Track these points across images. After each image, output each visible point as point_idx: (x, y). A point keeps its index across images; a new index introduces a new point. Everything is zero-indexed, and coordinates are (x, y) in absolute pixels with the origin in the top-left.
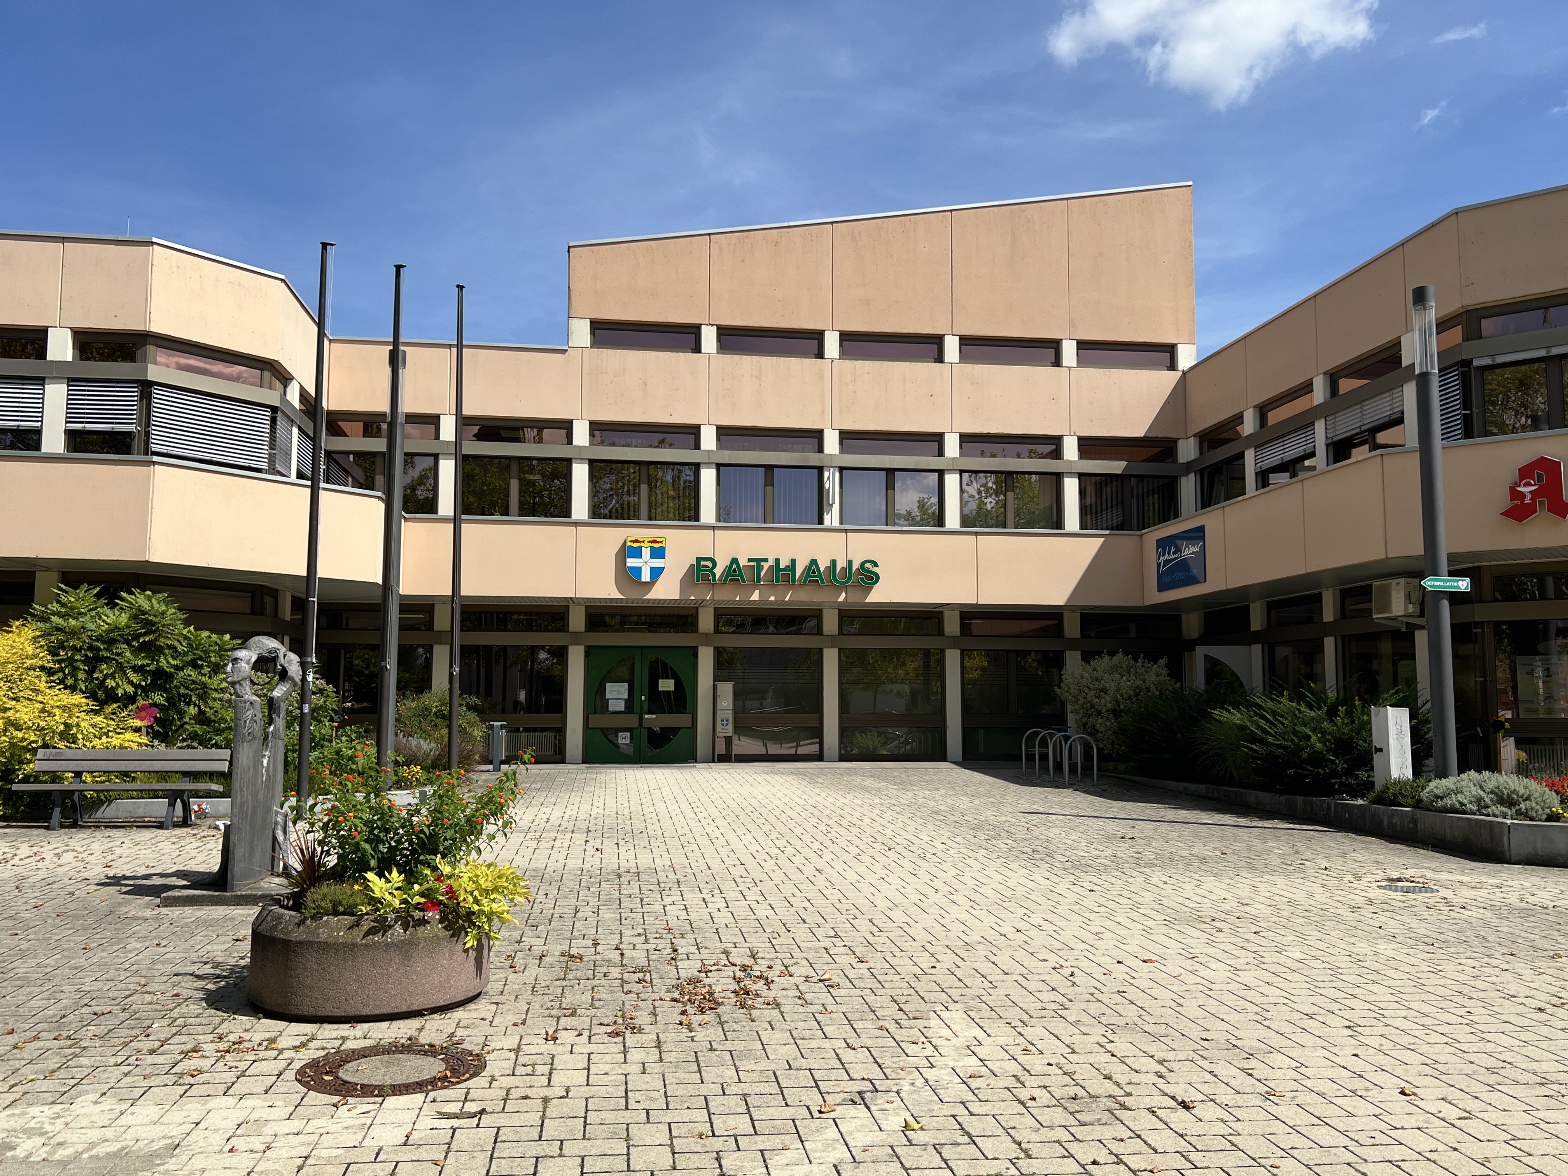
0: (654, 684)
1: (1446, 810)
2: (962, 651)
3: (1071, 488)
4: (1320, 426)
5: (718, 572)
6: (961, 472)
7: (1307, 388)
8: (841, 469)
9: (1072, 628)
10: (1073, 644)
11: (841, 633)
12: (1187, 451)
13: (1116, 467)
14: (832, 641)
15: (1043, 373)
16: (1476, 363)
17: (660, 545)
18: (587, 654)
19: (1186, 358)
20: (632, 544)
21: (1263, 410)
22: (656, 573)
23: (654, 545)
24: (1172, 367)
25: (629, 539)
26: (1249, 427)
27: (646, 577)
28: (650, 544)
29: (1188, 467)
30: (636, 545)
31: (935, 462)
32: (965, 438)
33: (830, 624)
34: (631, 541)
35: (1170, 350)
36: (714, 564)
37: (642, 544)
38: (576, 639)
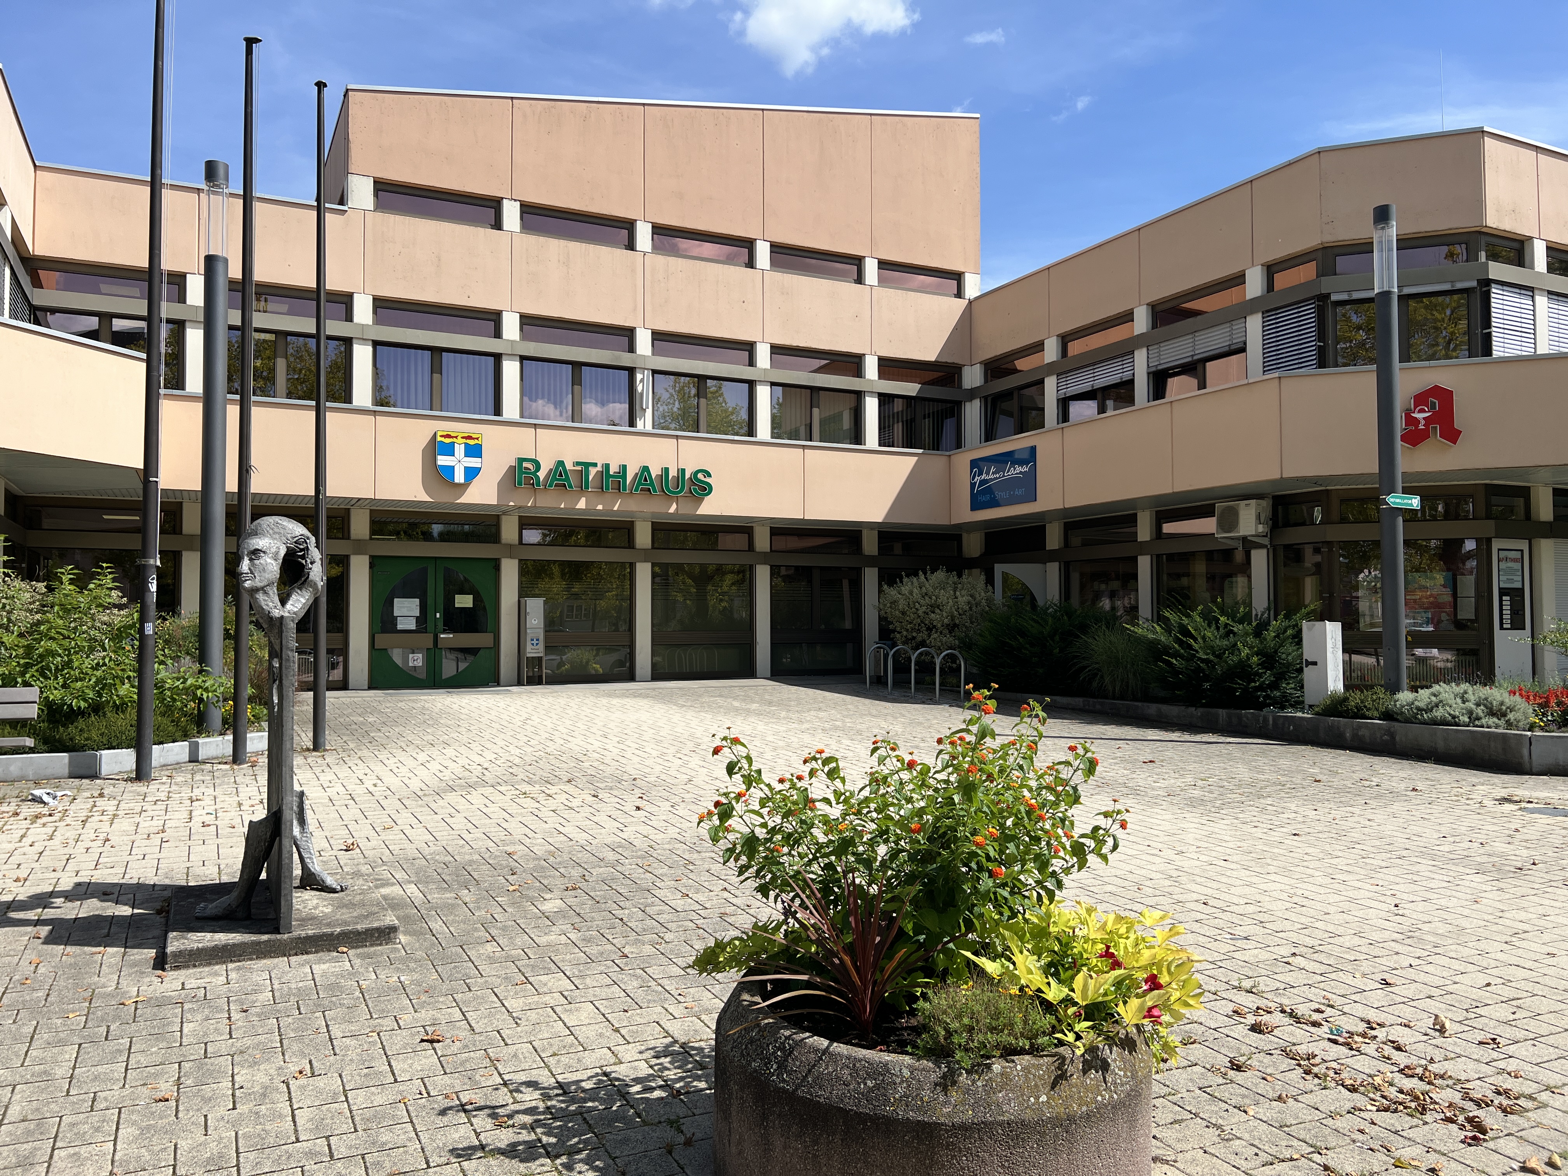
0: (450, 601)
1: (1435, 722)
2: (772, 567)
3: (871, 406)
4: (1141, 357)
5: (542, 474)
6: (773, 384)
7: (1127, 317)
8: (654, 372)
9: (870, 545)
10: (871, 561)
11: (653, 547)
12: (973, 377)
13: (911, 389)
14: (645, 556)
15: (847, 288)
16: (1334, 297)
17: (476, 442)
18: (372, 566)
19: (973, 287)
20: (443, 439)
21: (1065, 340)
22: (472, 473)
23: (468, 441)
24: (959, 294)
25: (439, 434)
26: (1051, 353)
27: (459, 477)
28: (464, 441)
29: (972, 394)
30: (447, 441)
31: (746, 373)
32: (776, 350)
33: (643, 537)
34: (441, 436)
35: (958, 277)
36: (538, 467)
37: (454, 440)
38: (360, 547)
